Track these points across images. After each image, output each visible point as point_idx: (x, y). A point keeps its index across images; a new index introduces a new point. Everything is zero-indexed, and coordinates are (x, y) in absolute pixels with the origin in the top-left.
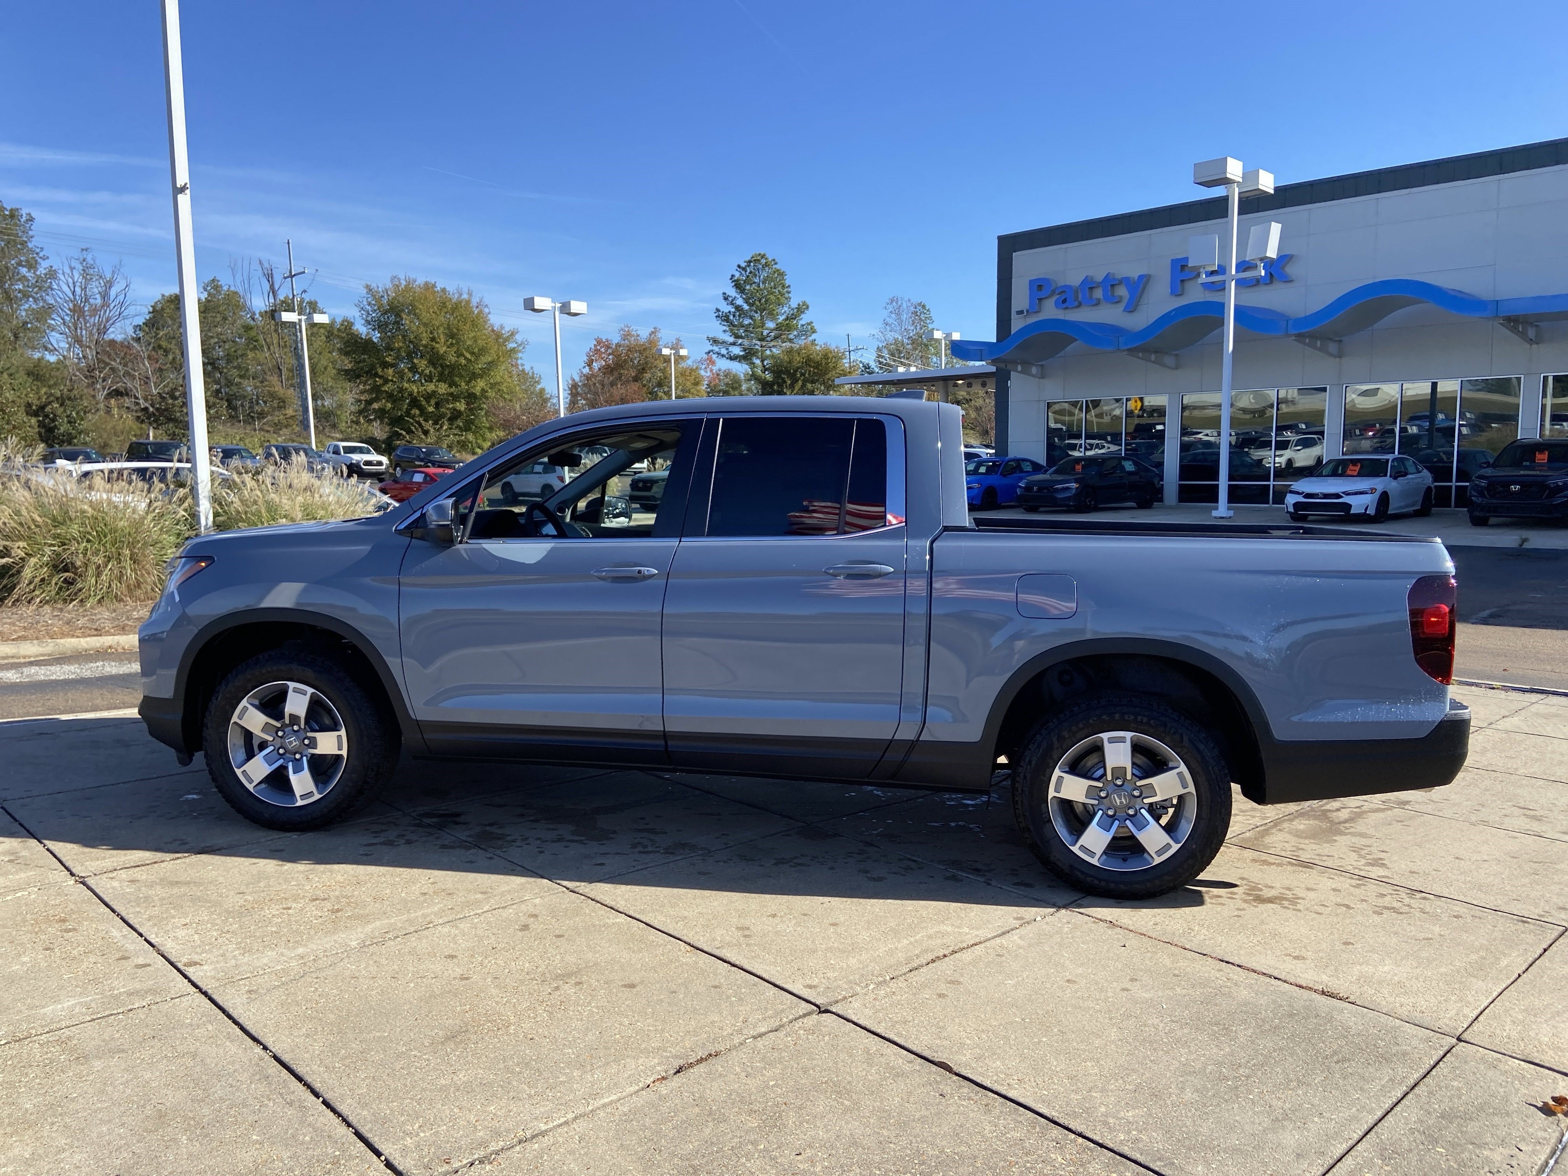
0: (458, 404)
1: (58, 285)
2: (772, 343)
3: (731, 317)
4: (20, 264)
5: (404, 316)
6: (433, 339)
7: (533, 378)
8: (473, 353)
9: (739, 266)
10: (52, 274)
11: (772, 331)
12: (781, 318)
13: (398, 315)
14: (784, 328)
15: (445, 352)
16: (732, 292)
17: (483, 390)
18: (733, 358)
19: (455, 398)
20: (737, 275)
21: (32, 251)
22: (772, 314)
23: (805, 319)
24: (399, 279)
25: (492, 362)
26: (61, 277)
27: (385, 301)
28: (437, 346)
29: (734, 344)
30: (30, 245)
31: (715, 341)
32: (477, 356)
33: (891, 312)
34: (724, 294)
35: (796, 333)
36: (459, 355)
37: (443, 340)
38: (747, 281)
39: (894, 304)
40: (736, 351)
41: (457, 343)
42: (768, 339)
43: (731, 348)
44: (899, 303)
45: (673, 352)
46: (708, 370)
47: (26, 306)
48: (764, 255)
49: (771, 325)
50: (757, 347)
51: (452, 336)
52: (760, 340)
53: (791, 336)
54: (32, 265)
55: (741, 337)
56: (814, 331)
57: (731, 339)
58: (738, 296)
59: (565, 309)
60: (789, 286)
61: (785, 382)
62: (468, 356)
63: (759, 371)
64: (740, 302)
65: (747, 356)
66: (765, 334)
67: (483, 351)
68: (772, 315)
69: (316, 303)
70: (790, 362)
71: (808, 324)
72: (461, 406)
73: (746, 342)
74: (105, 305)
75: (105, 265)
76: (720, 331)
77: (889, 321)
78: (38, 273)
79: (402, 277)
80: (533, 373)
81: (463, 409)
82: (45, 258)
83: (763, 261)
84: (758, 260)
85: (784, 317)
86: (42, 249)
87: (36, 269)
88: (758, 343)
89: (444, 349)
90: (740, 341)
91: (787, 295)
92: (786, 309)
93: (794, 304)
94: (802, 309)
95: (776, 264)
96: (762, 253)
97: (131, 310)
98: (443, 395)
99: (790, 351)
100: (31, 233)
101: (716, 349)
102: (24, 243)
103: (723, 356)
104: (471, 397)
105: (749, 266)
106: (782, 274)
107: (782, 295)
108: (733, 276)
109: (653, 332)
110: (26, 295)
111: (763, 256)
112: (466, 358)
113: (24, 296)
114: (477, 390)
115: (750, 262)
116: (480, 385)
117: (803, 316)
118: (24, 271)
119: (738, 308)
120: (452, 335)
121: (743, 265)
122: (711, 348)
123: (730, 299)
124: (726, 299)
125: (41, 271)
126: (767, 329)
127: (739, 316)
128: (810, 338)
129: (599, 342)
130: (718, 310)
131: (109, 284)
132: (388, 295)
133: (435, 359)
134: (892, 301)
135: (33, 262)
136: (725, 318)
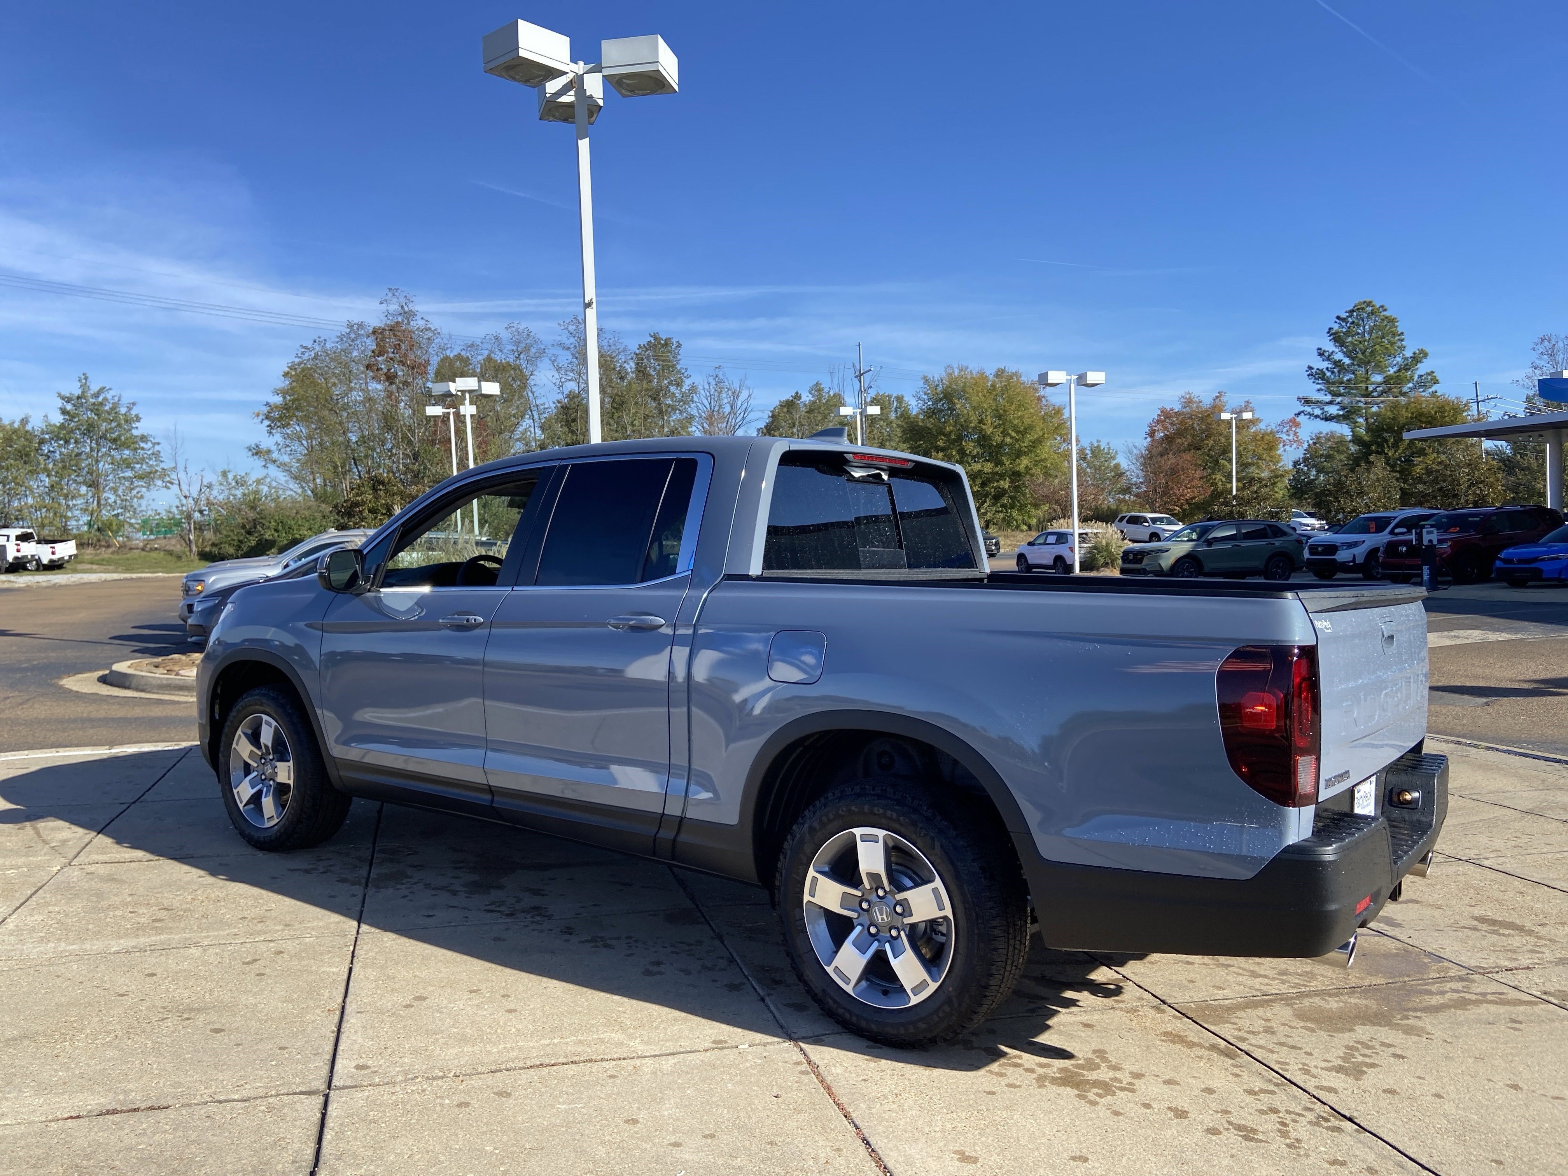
0: (1002, 482)
1: (699, 398)
2: (1381, 399)
3: (1328, 374)
4: (670, 383)
5: (956, 401)
6: (981, 421)
7: (1108, 453)
8: (1018, 432)
9: (1338, 318)
10: (693, 389)
11: (1379, 385)
12: (1392, 371)
13: (951, 402)
14: (1393, 383)
15: (992, 433)
16: (1329, 346)
17: (1027, 467)
18: (1328, 418)
19: (1002, 476)
20: (1336, 327)
21: (679, 372)
22: (1379, 366)
23: (1422, 369)
24: (953, 368)
25: (1037, 439)
26: (702, 392)
27: (940, 389)
28: (984, 427)
29: (1331, 403)
30: (678, 367)
31: (1307, 402)
32: (1023, 433)
33: (1542, 353)
34: (1319, 349)
35: (1411, 385)
36: (1005, 434)
37: (989, 422)
38: (1348, 333)
39: (1546, 343)
40: (1333, 410)
41: (1004, 424)
42: (1375, 394)
43: (1326, 408)
44: (1553, 342)
45: (1235, 416)
46: (1292, 433)
47: (675, 417)
48: (1371, 302)
49: (1378, 378)
50: (1361, 404)
51: (1000, 417)
52: (1363, 396)
53: (1405, 389)
54: (679, 384)
55: (1340, 395)
56: (1435, 381)
57: (1328, 398)
58: (1337, 350)
59: (1082, 380)
60: (1402, 333)
61: (1387, 441)
62: (1014, 434)
63: (1362, 431)
64: (1339, 356)
65: (1348, 415)
66: (1371, 388)
67: (1029, 429)
68: (1379, 368)
69: (903, 397)
70: (1394, 419)
71: (1428, 374)
72: (1005, 484)
73: (1346, 400)
74: (733, 411)
75: (733, 380)
76: (1312, 389)
77: (1540, 363)
78: (683, 390)
79: (956, 366)
80: (1109, 449)
81: (1007, 487)
82: (688, 377)
83: (1369, 309)
84: (1363, 309)
85: (1395, 369)
86: (686, 369)
87: (682, 387)
88: (1363, 399)
89: (991, 430)
90: (1339, 399)
91: (1399, 344)
92: (1398, 359)
93: (1408, 354)
94: (1418, 358)
95: (1385, 310)
96: (1368, 300)
97: (752, 416)
98: (987, 473)
99: (1396, 406)
100: (679, 357)
101: (1308, 409)
102: (673, 366)
103: (1317, 416)
104: (1016, 475)
105: (1350, 316)
106: (1392, 321)
107: (1392, 344)
108: (1330, 329)
109: (1217, 397)
110: (674, 409)
111: (1369, 304)
112: (1012, 438)
113: (672, 409)
114: (1022, 468)
115: (1352, 311)
116: (1024, 462)
117: (1419, 365)
118: (672, 389)
119: (1337, 363)
120: (1000, 415)
121: (1344, 315)
122: (1302, 408)
123: (1326, 354)
124: (1321, 355)
125: (686, 388)
126: (1373, 383)
127: (1339, 372)
128: (1430, 390)
129: (1163, 412)
130: (1310, 368)
131: (736, 395)
132: (943, 384)
133: (984, 440)
134: (1542, 340)
135: (679, 380)
136: (1318, 375)
